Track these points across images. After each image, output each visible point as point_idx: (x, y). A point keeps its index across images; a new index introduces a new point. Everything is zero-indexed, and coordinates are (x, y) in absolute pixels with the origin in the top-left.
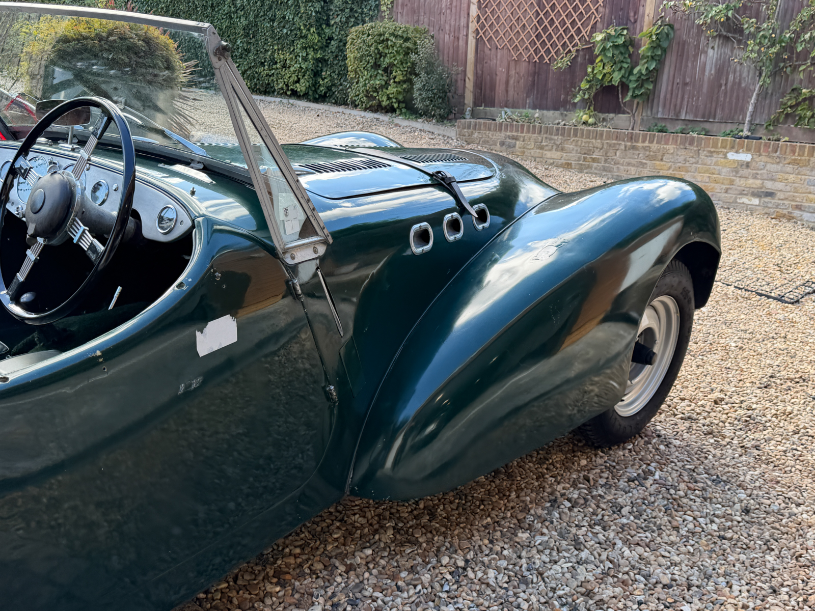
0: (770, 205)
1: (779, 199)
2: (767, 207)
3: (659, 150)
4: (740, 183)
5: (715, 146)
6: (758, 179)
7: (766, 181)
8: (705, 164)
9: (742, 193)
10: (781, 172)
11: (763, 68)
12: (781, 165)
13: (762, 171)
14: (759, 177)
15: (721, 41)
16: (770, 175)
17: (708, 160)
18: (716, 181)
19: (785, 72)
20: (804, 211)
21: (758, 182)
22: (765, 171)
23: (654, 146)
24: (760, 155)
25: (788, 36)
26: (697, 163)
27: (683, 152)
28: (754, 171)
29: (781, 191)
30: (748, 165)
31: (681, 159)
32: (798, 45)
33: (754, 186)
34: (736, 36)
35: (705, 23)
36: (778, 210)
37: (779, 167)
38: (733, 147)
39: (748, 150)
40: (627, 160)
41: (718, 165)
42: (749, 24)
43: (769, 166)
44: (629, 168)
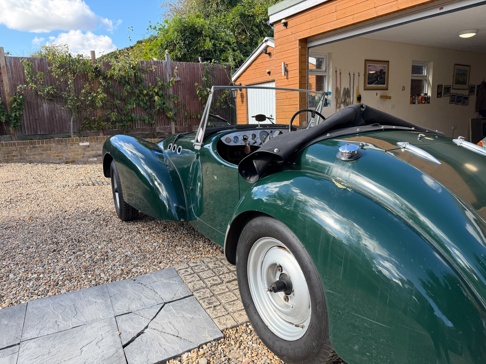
3: (48, 147)
4: (87, 153)
5: (73, 141)
8: (71, 149)
9: (89, 157)
14: (94, 150)
17: (72, 147)
18: (78, 155)
23: (45, 145)
24: (92, 142)
26: (67, 149)
27: (60, 146)
28: (92, 148)
30: (88, 146)
31: (59, 149)
33: (93, 154)
38: (80, 141)
39: (87, 141)
40: (32, 153)
41: (76, 148)
44: (35, 156)
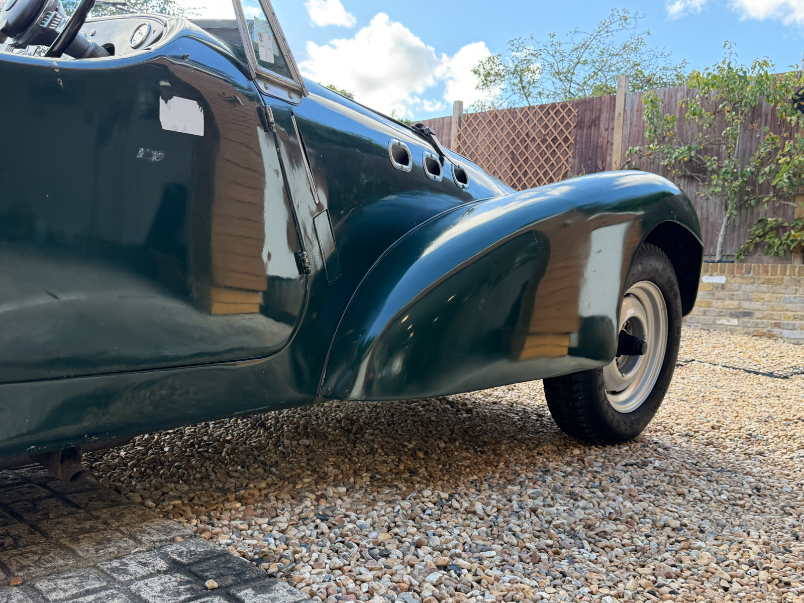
0: (749, 325)
1: (758, 318)
2: (746, 326)
4: (717, 304)
6: (734, 300)
7: (743, 302)
9: (720, 315)
10: (757, 291)
11: (729, 202)
12: (756, 285)
13: (737, 292)
14: (735, 297)
15: (686, 182)
16: (746, 296)
19: (750, 204)
20: (783, 328)
21: (735, 303)
22: (741, 292)
24: (734, 277)
25: (748, 170)
28: (730, 293)
29: (758, 310)
30: (723, 287)
32: (760, 178)
33: (731, 307)
34: (700, 175)
35: (669, 164)
36: (757, 329)
37: (754, 287)
38: (706, 271)
39: (722, 272)
42: (711, 163)
43: (744, 287)
